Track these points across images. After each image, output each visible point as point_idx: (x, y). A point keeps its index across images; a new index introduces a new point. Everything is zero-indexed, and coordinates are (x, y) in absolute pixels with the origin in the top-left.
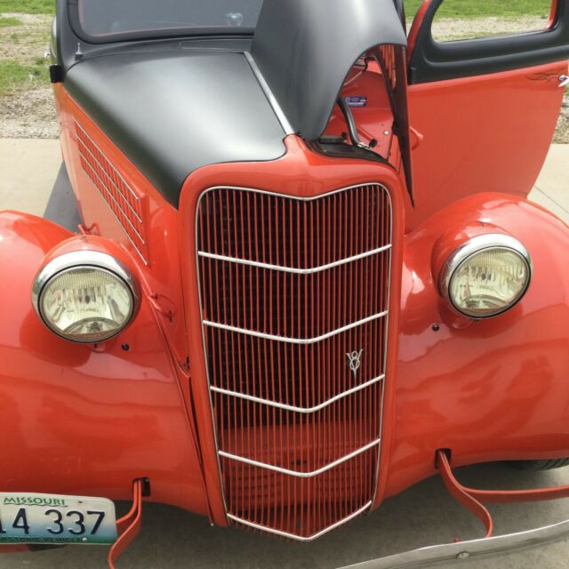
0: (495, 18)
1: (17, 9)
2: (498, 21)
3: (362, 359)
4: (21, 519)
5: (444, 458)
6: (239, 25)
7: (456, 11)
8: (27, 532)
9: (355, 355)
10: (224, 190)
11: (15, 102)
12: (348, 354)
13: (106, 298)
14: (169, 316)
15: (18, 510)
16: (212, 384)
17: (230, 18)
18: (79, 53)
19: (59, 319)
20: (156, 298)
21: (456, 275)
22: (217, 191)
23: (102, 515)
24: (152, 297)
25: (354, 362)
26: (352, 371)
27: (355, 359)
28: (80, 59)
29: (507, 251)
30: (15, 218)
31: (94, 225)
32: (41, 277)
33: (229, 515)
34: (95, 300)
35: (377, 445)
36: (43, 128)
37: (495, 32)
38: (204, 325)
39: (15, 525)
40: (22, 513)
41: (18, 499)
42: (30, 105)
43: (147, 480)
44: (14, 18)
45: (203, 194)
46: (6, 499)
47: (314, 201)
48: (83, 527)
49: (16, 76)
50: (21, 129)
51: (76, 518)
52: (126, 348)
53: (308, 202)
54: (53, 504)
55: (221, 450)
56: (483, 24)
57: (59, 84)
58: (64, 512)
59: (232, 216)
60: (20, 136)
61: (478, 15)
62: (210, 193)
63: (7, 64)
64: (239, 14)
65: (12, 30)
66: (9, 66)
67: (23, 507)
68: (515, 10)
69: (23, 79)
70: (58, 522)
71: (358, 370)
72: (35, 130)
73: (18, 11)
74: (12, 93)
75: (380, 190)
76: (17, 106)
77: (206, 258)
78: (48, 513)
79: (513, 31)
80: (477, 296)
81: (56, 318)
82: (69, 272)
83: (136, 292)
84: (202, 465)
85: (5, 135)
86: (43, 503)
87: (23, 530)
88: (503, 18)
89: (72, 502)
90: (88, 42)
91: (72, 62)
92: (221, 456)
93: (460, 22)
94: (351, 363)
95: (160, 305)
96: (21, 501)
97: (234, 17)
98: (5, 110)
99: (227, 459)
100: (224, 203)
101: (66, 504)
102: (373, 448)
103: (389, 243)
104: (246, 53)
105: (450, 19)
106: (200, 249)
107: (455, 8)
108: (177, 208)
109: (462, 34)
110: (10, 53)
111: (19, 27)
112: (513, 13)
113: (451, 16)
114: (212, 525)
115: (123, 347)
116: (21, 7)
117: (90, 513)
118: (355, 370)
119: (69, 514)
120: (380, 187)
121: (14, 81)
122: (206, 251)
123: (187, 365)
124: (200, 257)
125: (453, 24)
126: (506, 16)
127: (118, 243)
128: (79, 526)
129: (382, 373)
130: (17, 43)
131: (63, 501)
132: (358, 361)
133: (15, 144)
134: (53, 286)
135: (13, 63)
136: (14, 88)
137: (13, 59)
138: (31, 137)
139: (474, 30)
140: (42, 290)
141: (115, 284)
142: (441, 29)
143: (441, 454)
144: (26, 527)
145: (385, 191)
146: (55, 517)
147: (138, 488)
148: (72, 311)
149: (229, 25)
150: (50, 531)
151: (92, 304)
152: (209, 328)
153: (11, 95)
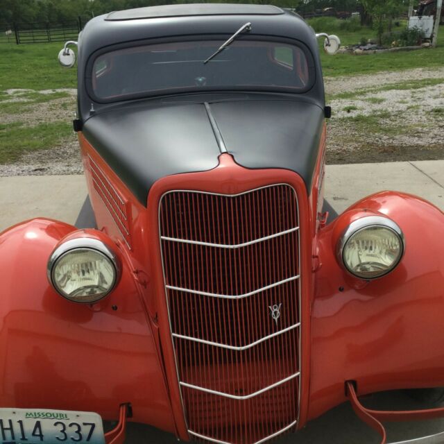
0: (421, 69)
1: (67, 85)
2: (423, 71)
3: (282, 311)
4: (38, 430)
5: (351, 388)
6: (204, 84)
7: (390, 66)
8: (42, 439)
9: (275, 307)
10: (176, 193)
11: (62, 150)
12: (270, 307)
13: (96, 272)
14: (144, 284)
15: (35, 422)
16: (174, 332)
17: (198, 81)
18: (92, 110)
19: (65, 286)
20: (137, 272)
21: (347, 247)
22: (172, 193)
23: (93, 426)
24: (134, 272)
25: (275, 313)
26: (274, 320)
27: (276, 311)
28: (93, 115)
29: (382, 228)
30: (49, 223)
31: (104, 228)
32: (53, 257)
33: (189, 431)
34: (88, 272)
35: (298, 376)
36: (81, 167)
37: (420, 79)
38: (167, 289)
39: (34, 434)
40: (38, 425)
41: (35, 414)
42: (72, 151)
43: (130, 405)
44: (64, 92)
45: (162, 196)
46: (27, 414)
47: (238, 197)
48: (80, 435)
49: (64, 132)
50: (65, 168)
51: (76, 428)
52: (115, 308)
53: (234, 198)
54: (59, 417)
55: (182, 381)
56: (411, 74)
57: (80, 132)
58: (67, 423)
59: (182, 211)
60: (64, 173)
61: (407, 67)
62: (168, 195)
63: (58, 124)
64: (203, 78)
65: (63, 100)
66: (59, 126)
67: (38, 420)
68: (437, 62)
69: (69, 134)
70: (63, 431)
71: (279, 319)
72: (75, 169)
73: (67, 87)
74: (60, 144)
75: (288, 189)
76: (63, 153)
77: (167, 241)
78: (56, 424)
79: (435, 77)
80: (368, 263)
81: (62, 285)
82: (72, 253)
83: (118, 266)
84: (169, 393)
85: (54, 173)
86: (52, 417)
87: (38, 438)
88: (427, 68)
89: (73, 416)
90: (98, 102)
91: (88, 116)
92: (182, 386)
93: (394, 73)
94: (273, 314)
95: (138, 277)
96: (37, 416)
97: (200, 80)
98: (55, 156)
99: (186, 387)
100: (177, 202)
101: (68, 417)
102: (295, 378)
103: (297, 226)
104: (205, 103)
105: (385, 72)
106: (162, 235)
107: (390, 64)
108: (146, 207)
109: (394, 82)
110: (61, 116)
111: (67, 98)
112: (436, 64)
113: (386, 69)
114: (179, 440)
115: (113, 308)
116: (69, 84)
117: (85, 424)
118: (276, 319)
119: (71, 425)
120: (288, 186)
121: (63, 135)
122: (166, 236)
123: (156, 319)
124: (163, 240)
125: (387, 76)
126: (429, 67)
127: (117, 238)
128: (77, 435)
129: (298, 322)
130: (66, 109)
131: (66, 415)
132: (278, 312)
133: (60, 179)
134: (60, 263)
135: (62, 123)
136: (62, 140)
137: (62, 120)
138: (72, 173)
139: (404, 79)
140: (53, 265)
141: (102, 260)
142: (378, 79)
143: (349, 384)
144: (41, 436)
145: (292, 189)
146: (60, 427)
147: (123, 411)
148: (75, 280)
149: (198, 85)
150: (58, 438)
151: (87, 275)
152: (170, 290)
153: (60, 146)
